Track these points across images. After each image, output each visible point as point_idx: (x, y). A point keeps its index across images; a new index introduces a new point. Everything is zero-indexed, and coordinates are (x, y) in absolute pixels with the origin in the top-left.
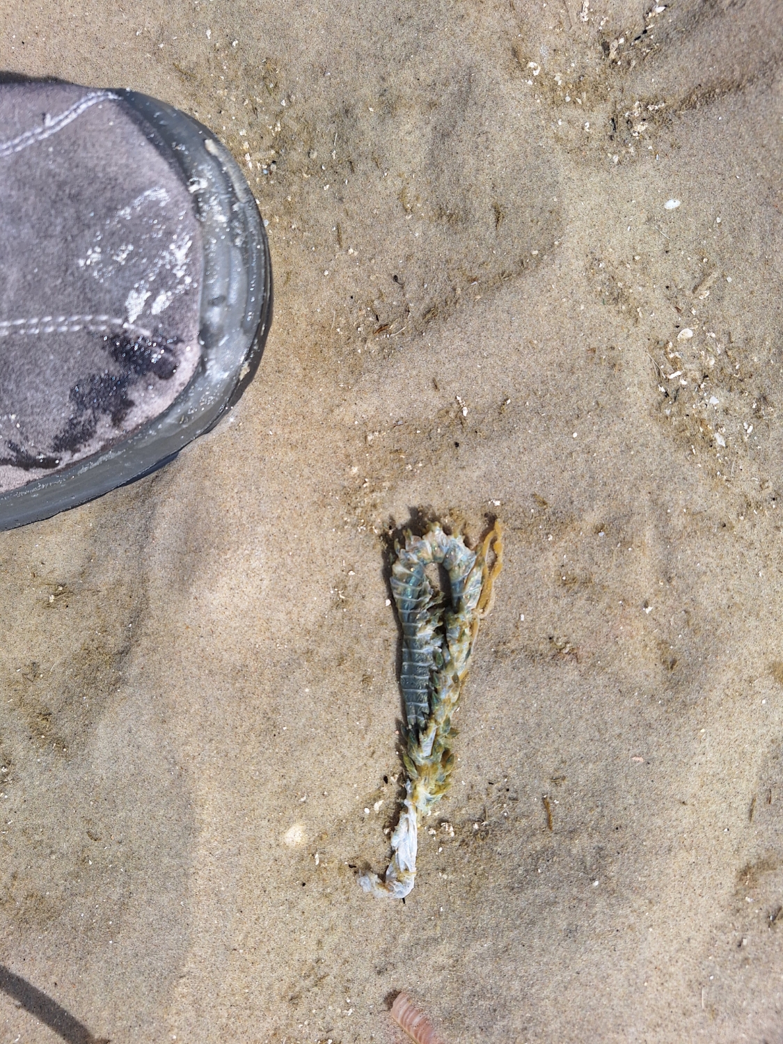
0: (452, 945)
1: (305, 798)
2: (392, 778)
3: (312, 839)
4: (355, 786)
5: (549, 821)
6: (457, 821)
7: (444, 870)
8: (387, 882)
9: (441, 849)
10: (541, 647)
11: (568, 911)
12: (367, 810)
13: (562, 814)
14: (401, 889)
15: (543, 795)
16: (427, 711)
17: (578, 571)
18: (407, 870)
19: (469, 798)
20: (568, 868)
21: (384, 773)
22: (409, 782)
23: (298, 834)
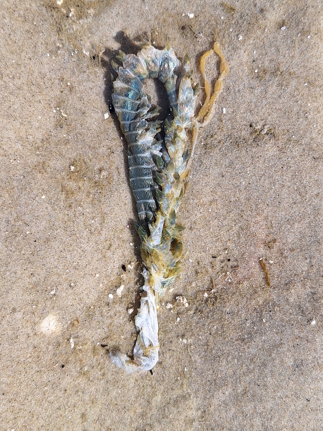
0: (199, 399)
1: (54, 291)
2: (129, 266)
3: (66, 326)
4: (97, 275)
5: (266, 279)
6: (190, 293)
7: (183, 336)
8: (135, 359)
9: (178, 319)
10: (243, 133)
11: (293, 350)
12: (111, 296)
13: (277, 272)
14: (148, 362)
15: (259, 258)
16: (154, 206)
17: (267, 63)
18: (151, 345)
19: (197, 273)
20: (288, 314)
21: (121, 263)
22: (145, 270)
23: (52, 323)
